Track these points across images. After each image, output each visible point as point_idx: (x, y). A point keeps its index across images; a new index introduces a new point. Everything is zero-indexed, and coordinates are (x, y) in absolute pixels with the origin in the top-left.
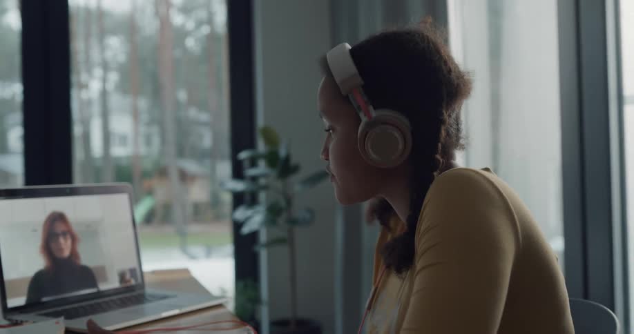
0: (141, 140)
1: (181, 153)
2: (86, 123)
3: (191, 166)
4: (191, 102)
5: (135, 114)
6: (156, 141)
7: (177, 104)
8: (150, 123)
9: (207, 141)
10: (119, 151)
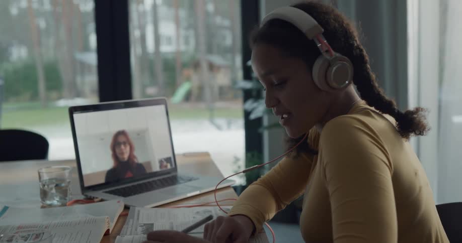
0: (182, 41)
1: (210, 50)
2: (142, 28)
3: (217, 60)
4: (217, 12)
5: (177, 22)
6: (192, 42)
7: (207, 14)
8: (188, 28)
9: (228, 41)
10: (165, 48)
